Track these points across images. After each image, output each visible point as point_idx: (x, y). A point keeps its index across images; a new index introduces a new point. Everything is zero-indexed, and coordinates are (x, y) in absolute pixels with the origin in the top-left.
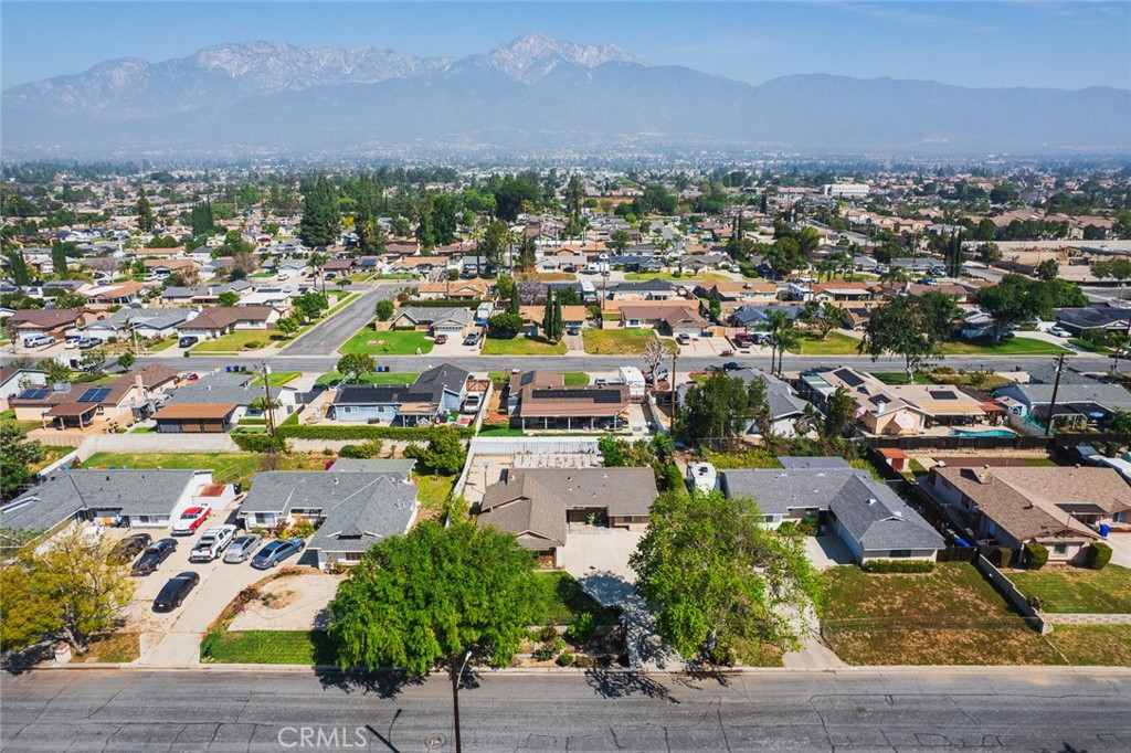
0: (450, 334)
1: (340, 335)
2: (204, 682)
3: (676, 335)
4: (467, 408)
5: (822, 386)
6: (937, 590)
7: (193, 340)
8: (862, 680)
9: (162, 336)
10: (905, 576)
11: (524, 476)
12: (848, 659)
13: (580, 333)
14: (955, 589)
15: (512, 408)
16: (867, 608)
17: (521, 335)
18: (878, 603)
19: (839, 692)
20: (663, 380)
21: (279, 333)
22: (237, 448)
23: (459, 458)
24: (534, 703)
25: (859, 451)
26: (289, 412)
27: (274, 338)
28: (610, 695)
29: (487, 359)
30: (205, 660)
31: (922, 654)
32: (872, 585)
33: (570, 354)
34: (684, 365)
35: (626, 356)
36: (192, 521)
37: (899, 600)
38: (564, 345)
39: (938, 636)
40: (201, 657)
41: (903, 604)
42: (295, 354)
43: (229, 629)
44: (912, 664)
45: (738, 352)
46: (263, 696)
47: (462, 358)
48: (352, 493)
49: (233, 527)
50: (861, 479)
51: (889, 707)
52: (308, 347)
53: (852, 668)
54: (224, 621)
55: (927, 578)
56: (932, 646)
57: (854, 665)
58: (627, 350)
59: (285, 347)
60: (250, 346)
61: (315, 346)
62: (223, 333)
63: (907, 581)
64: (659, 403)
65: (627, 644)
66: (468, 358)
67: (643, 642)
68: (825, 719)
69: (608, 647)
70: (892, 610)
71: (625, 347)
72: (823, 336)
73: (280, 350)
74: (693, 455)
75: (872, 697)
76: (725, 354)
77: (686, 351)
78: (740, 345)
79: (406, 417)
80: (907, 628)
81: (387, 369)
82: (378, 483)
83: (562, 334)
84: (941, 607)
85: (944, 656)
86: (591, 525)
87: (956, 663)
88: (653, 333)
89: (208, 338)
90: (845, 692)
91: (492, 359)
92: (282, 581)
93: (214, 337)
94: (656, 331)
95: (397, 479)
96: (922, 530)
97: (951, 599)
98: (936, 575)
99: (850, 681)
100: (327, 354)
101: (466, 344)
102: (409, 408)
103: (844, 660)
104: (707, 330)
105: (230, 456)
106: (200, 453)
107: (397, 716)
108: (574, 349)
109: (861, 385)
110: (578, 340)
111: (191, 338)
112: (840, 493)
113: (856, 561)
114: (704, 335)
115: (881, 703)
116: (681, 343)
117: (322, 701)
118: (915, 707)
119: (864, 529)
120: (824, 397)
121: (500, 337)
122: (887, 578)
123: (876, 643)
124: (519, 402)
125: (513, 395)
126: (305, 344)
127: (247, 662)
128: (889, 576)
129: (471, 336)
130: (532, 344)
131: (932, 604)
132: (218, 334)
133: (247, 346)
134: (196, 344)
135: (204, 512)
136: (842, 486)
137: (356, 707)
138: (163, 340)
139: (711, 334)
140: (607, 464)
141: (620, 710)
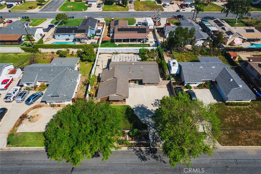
0: (93, 3)
1: (60, 3)
2: (7, 156)
3: (162, 4)
4: (97, 34)
5: (210, 26)
6: (250, 113)
7: (12, 5)
8: (226, 152)
9: (2, 4)
10: (239, 107)
11: (114, 67)
12: (221, 143)
13: (133, 2)
14: (256, 113)
15: (111, 34)
16: (227, 121)
17: (115, 3)
18: (231, 119)
19: (219, 158)
20: (159, 21)
21: (39, 3)
22: (23, 51)
23: (94, 56)
24: (118, 164)
25: (222, 53)
26: (41, 36)
27: (38, 5)
28: (143, 160)
29: (104, 13)
30: (8, 146)
31: (246, 141)
32: (229, 111)
33: (130, 11)
34: (165, 15)
35: (147, 11)
36: (5, 85)
37: (238, 118)
38: (128, 7)
39: (251, 133)
40: (7, 145)
41: (239, 119)
42: (45, 11)
43: (17, 132)
44: (243, 145)
45: (181, 11)
46: (27, 162)
47: (97, 12)
48: (57, 74)
49: (19, 88)
50: (227, 69)
51: (236, 165)
52: (49, 8)
53: (223, 147)
54: (16, 128)
55: (247, 108)
56: (249, 138)
57: (224, 146)
58: (147, 9)
59: (42, 8)
60: (31, 8)
61: (51, 8)
62: (21, 3)
63: (240, 109)
64: (158, 32)
65: (149, 136)
66: (98, 12)
67: (154, 135)
68: (215, 171)
69: (143, 138)
70: (235, 122)
71: (147, 8)
72: (207, 4)
73: (40, 9)
74: (169, 53)
75: (230, 161)
76: (178, 11)
77: (166, 10)
78: (182, 8)
79: (77, 39)
80: (241, 130)
81: (73, 17)
82: (66, 70)
83: (127, 3)
84: (252, 121)
85: (253, 142)
86: (137, 84)
87: (257, 145)
88: (156, 3)
89: (17, 5)
90: (221, 158)
91: (106, 13)
92: (35, 110)
93: (19, 4)
94: (156, 2)
95: (72, 69)
96: (248, 93)
97: (255, 117)
98: (250, 107)
99: (222, 153)
100: (55, 11)
101: (98, 7)
102: (78, 35)
103: (220, 143)
104: (172, 2)
105: (22, 54)
106: (12, 53)
107: (72, 171)
108: (131, 9)
109: (223, 27)
110: (132, 5)
111: (11, 5)
112: (219, 74)
113: (223, 101)
114: (171, 4)
115: (233, 164)
116: (164, 7)
117: (48, 164)
118: (245, 165)
119: (229, 91)
120: (210, 30)
121: (108, 4)
122: (233, 108)
123: (230, 136)
124: (114, 33)
125: (112, 29)
126: (48, 7)
127: (23, 146)
128: (234, 107)
129: (99, 4)
130: (118, 7)
131: (249, 120)
132: (20, 3)
133: (29, 8)
134: (13, 7)
135: (10, 81)
136: (220, 71)
137: (59, 167)
138: (2, 5)
139: (173, 4)
140: (142, 60)
141: (147, 167)
